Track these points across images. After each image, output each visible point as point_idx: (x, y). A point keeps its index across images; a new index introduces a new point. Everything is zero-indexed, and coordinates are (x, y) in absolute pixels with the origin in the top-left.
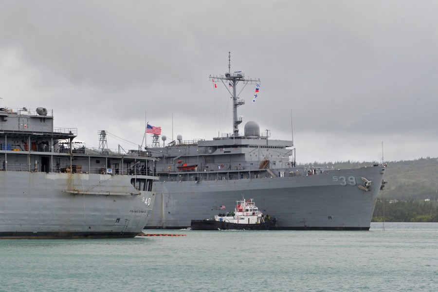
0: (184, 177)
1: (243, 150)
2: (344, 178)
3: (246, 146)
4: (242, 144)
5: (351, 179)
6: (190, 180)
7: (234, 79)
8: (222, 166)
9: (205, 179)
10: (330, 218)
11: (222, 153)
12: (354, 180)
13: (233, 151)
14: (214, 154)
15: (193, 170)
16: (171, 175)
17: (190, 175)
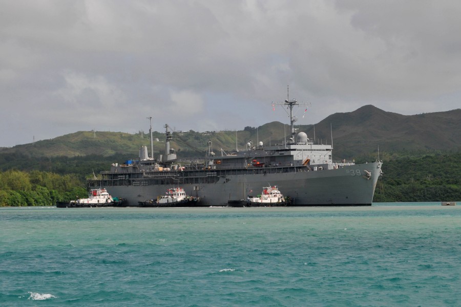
0: (257, 172)
1: (292, 153)
2: (353, 171)
3: (295, 150)
4: (291, 148)
5: (358, 171)
6: (260, 173)
7: (291, 104)
8: (280, 164)
9: (270, 173)
10: (347, 197)
11: (279, 155)
12: (360, 172)
13: (286, 153)
14: (274, 155)
15: (262, 167)
16: (249, 170)
17: (261, 170)
